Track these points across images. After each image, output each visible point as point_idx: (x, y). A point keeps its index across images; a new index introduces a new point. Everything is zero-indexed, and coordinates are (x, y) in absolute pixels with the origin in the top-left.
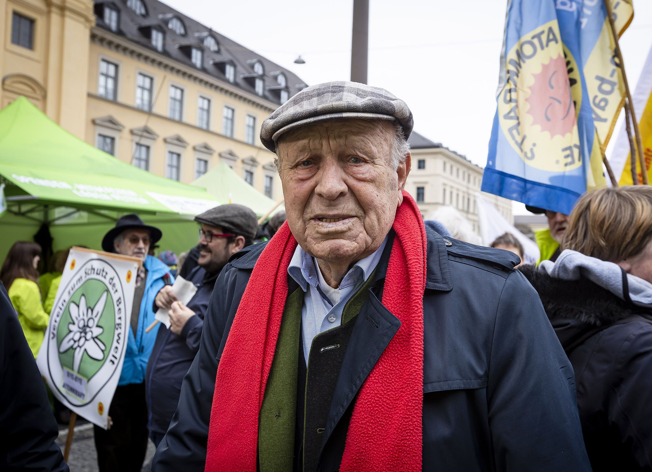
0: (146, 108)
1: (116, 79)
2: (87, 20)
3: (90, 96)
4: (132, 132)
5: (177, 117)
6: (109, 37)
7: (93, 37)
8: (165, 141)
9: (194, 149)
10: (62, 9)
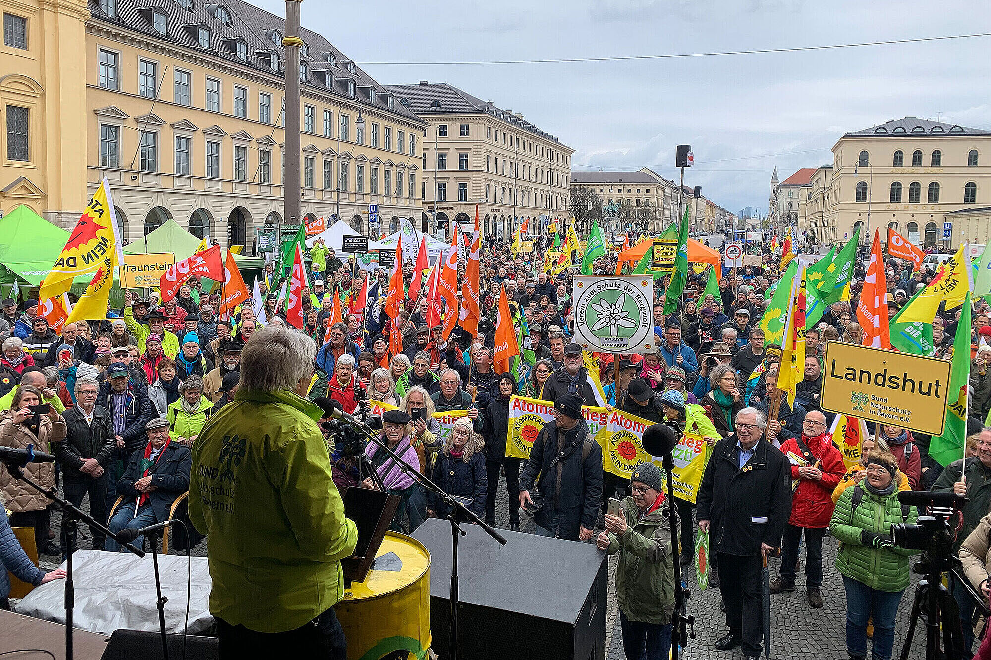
0: (151, 96)
1: (116, 68)
2: (81, 14)
3: (89, 86)
4: (136, 120)
5: (184, 103)
6: (106, 27)
7: (89, 28)
8: (172, 126)
9: (204, 132)
10: (55, 6)
